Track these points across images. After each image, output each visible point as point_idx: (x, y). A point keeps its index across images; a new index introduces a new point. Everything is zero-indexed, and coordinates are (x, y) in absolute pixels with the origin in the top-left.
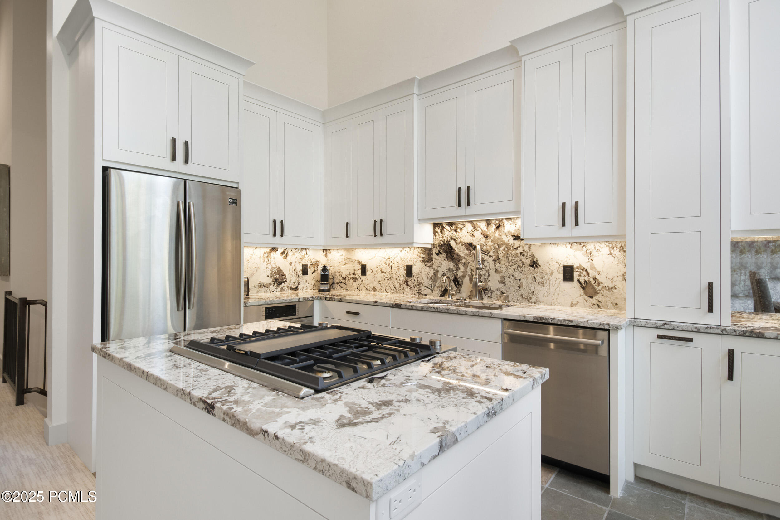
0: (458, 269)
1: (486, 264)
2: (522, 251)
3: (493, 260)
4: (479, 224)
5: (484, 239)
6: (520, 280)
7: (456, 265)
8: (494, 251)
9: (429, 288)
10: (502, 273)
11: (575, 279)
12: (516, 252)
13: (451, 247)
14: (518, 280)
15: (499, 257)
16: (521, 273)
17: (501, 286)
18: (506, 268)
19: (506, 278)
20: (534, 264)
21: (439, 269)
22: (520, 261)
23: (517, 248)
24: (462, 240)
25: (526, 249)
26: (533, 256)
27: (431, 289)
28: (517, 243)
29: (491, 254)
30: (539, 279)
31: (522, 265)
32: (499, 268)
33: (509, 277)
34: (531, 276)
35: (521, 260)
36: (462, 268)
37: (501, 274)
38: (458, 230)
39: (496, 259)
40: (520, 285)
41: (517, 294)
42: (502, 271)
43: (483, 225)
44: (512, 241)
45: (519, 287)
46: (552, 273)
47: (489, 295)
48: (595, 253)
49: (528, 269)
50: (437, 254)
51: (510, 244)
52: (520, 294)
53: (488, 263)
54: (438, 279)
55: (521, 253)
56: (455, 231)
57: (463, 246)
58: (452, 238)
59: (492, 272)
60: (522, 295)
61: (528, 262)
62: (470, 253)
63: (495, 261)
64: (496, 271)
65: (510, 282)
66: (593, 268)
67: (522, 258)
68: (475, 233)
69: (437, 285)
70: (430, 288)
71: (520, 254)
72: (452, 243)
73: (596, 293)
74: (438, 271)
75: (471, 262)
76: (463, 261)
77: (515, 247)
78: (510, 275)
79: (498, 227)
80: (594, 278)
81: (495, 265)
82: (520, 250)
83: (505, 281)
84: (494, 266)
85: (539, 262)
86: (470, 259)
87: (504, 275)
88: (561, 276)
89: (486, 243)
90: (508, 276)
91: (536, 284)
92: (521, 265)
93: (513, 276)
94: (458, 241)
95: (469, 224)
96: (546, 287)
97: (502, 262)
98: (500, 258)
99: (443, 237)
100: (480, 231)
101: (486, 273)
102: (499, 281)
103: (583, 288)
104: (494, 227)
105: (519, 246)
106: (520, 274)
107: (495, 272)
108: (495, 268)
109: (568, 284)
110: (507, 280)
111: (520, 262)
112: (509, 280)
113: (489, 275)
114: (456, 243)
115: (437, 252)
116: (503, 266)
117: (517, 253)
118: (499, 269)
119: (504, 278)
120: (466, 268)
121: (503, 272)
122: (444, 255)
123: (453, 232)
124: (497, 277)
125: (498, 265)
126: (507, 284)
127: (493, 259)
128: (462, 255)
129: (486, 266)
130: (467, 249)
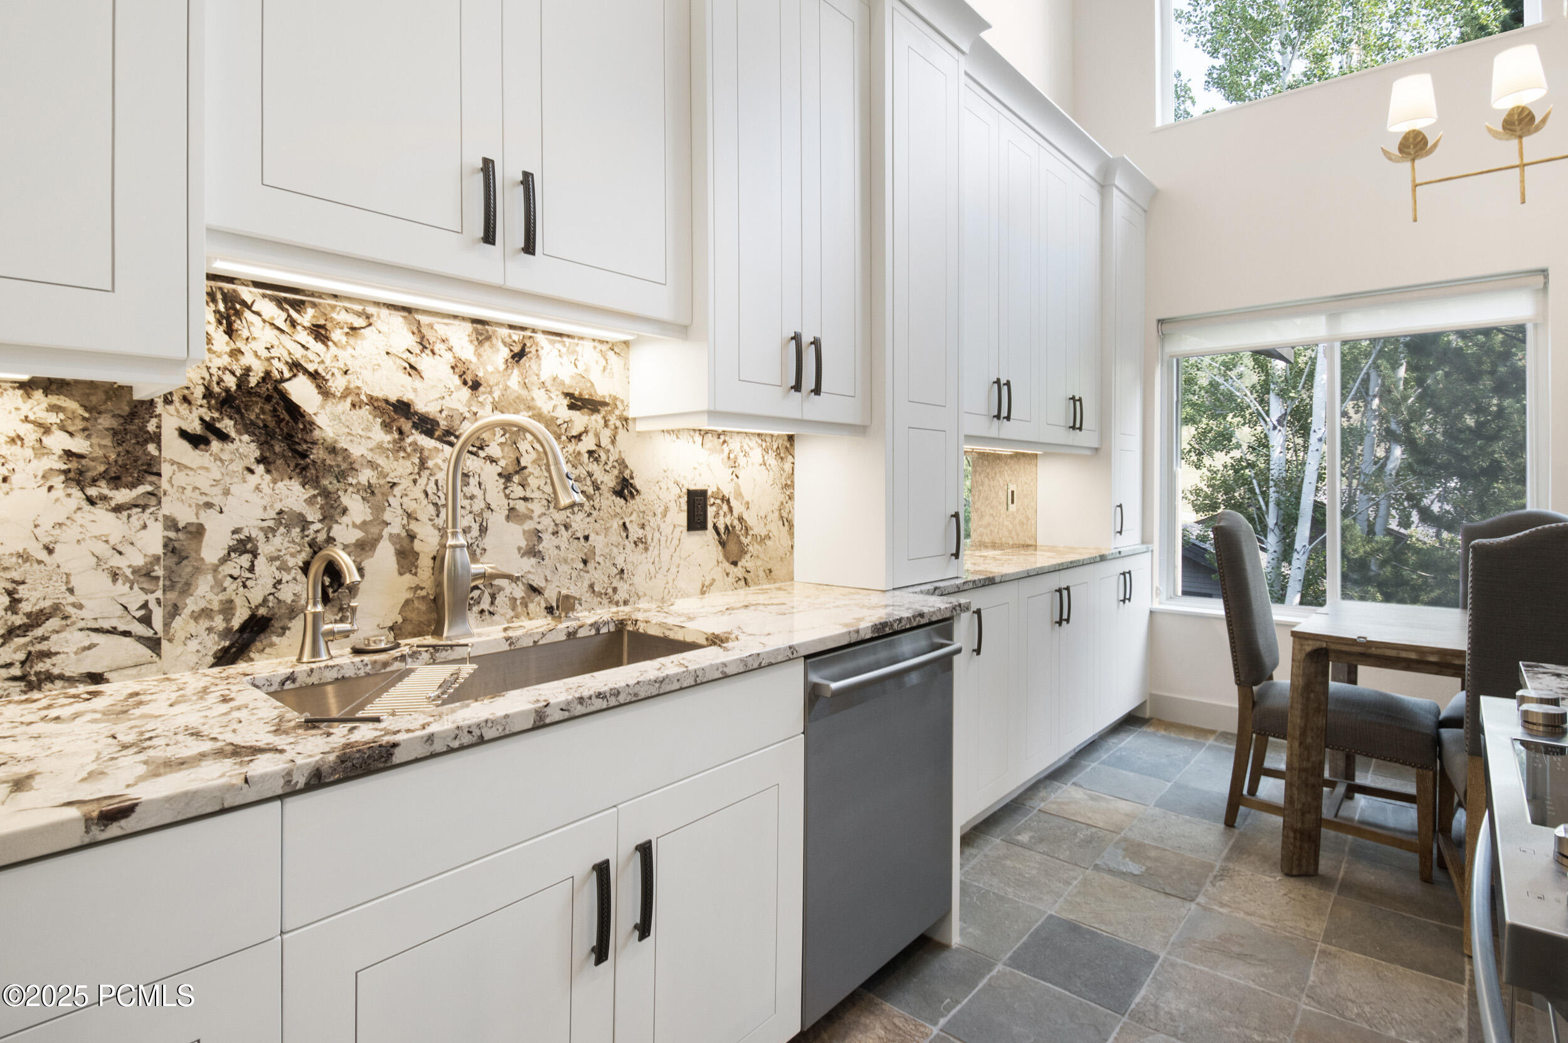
0: (332, 510)
1: (472, 489)
2: (594, 448)
3: (500, 475)
4: (442, 328)
5: (466, 392)
6: (586, 538)
7: (326, 494)
8: (503, 440)
9: (126, 634)
10: (531, 518)
11: (710, 525)
12: (578, 449)
13: (294, 410)
14: (582, 540)
15: (523, 464)
16: (590, 515)
17: (529, 563)
18: (545, 503)
19: (546, 537)
20: (625, 489)
21: (209, 519)
22: (588, 479)
23: (578, 437)
24: (359, 383)
25: (605, 442)
26: (622, 464)
27: (140, 639)
28: (580, 420)
29: (494, 450)
30: (635, 532)
31: (592, 492)
32: (522, 502)
33: (555, 533)
34: (616, 524)
35: (590, 475)
36: (357, 508)
37: (529, 525)
38: (337, 335)
39: (511, 469)
40: (586, 554)
41: (579, 584)
42: (532, 511)
43: (460, 337)
44: (563, 413)
45: (585, 562)
46: (665, 514)
47: (485, 604)
48: (742, 461)
49: (608, 501)
50: (196, 441)
51: (559, 422)
52: (586, 584)
53: (480, 484)
54: (198, 570)
55: (590, 453)
56: (319, 332)
57: (365, 412)
58: (296, 366)
59: (496, 520)
60: (592, 586)
61: (609, 481)
62: (399, 447)
63: (506, 477)
64: (512, 514)
65: (558, 547)
66: (739, 495)
67: (594, 467)
68: (424, 362)
69: (192, 604)
70: (140, 629)
71: (586, 455)
72: (300, 391)
73: (743, 552)
74: (197, 532)
75: (406, 483)
76: (365, 476)
77: (574, 433)
78: (556, 525)
79: (519, 356)
80: (741, 519)
81: (507, 491)
82: (588, 443)
83: (540, 548)
84: (502, 494)
85: (637, 482)
86: (400, 468)
87: (539, 527)
88: (683, 519)
89: (474, 409)
90: (550, 530)
91: (630, 546)
92: (590, 490)
93: (567, 527)
94: (337, 384)
95: (397, 320)
96: (653, 552)
97: (530, 480)
98: (525, 468)
99: (236, 353)
100: (448, 357)
101: (473, 524)
102: (519, 549)
103: (723, 544)
104: (505, 353)
105: (586, 431)
106: (588, 519)
107: (508, 518)
108: (506, 502)
109: (697, 537)
110: (547, 544)
111: (589, 482)
112: (555, 541)
113: (483, 530)
114: (325, 393)
115: (195, 427)
116: (537, 495)
117: (579, 453)
118: (521, 506)
119: (537, 534)
120: (378, 510)
121: (536, 515)
122: (246, 447)
123: (304, 337)
124: (513, 536)
125: (518, 492)
126: (547, 558)
127: (500, 470)
128: (357, 451)
129: (472, 497)
130: (387, 426)
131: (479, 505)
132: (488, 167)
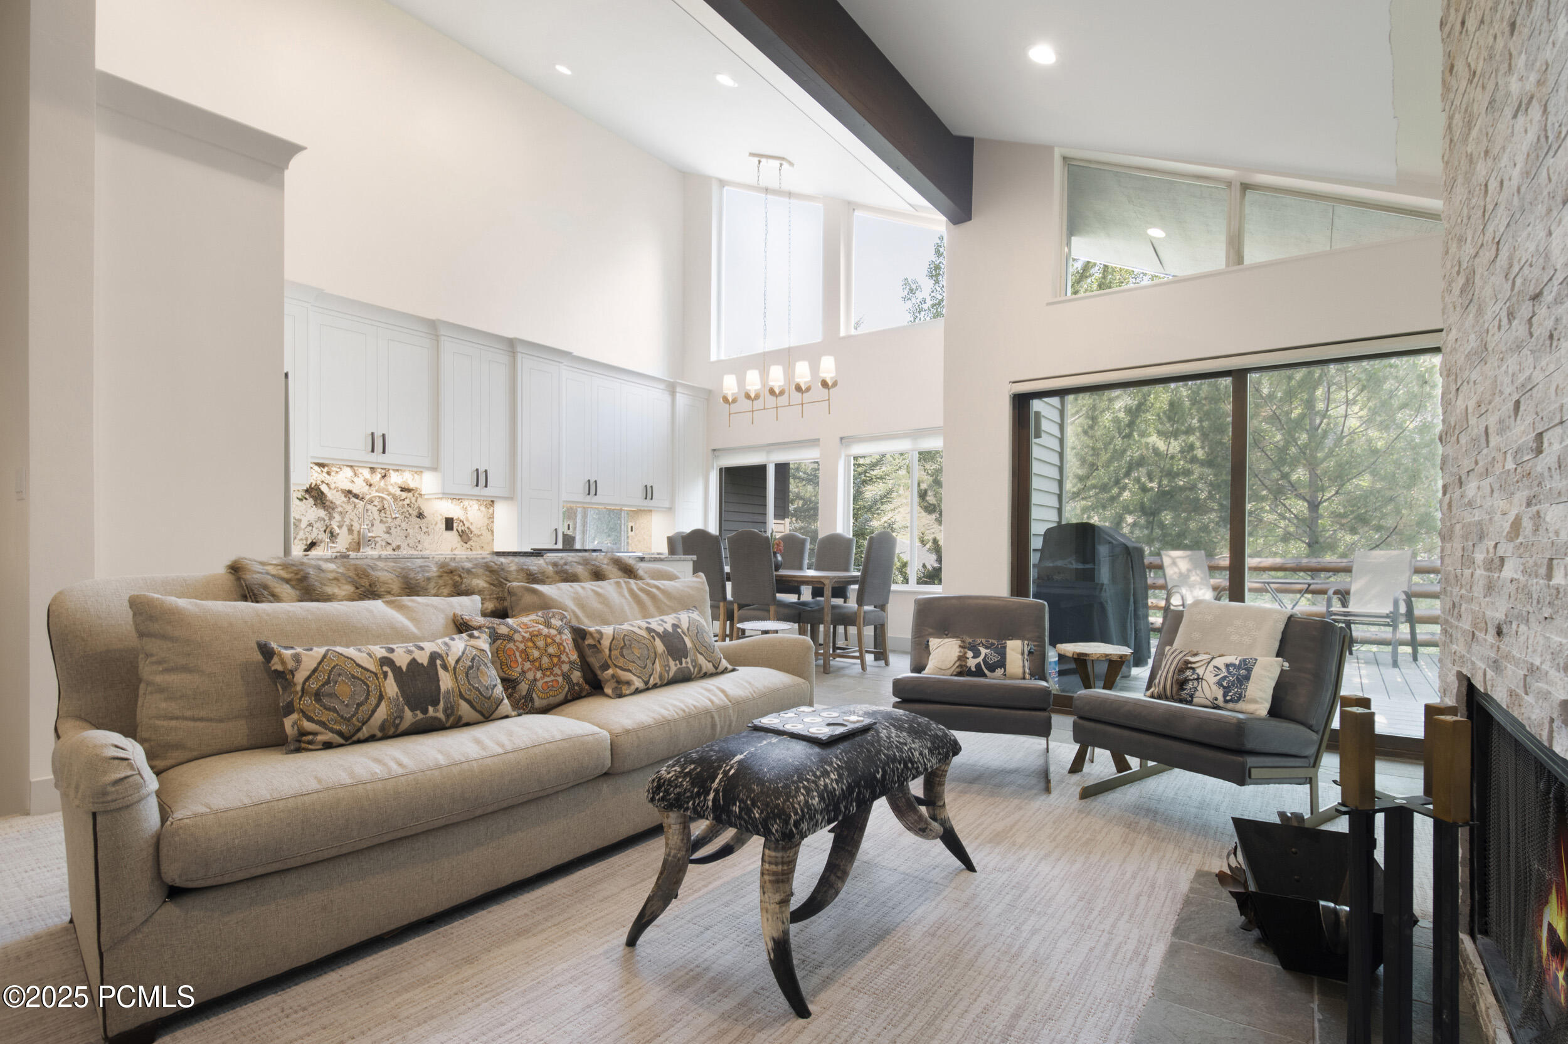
0: (331, 518)
1: (369, 513)
2: (409, 503)
4: (360, 470)
5: (368, 487)
6: (407, 530)
7: (330, 513)
8: (379, 501)
11: (455, 529)
12: (403, 503)
13: (322, 493)
14: (405, 530)
15: (385, 507)
16: (408, 523)
17: (386, 536)
18: (392, 519)
19: (393, 529)
20: (420, 516)
21: (303, 518)
23: (404, 500)
24: (338, 486)
25: (413, 501)
26: (419, 508)
28: (404, 495)
29: (376, 503)
30: (424, 529)
33: (396, 528)
34: (417, 526)
35: (408, 511)
36: (337, 517)
37: (387, 525)
38: (333, 474)
39: (381, 509)
40: (406, 535)
43: (366, 473)
44: (398, 492)
45: (406, 537)
46: (436, 524)
47: (373, 545)
48: (469, 508)
49: (415, 520)
50: (301, 500)
51: (397, 496)
53: (372, 513)
54: (300, 529)
55: (408, 505)
56: (329, 473)
57: (340, 493)
58: (323, 482)
59: (377, 522)
61: (415, 513)
62: (348, 502)
63: (380, 511)
64: (381, 521)
65: (397, 532)
66: (467, 520)
67: (409, 509)
68: (356, 479)
69: (299, 537)
71: (406, 505)
72: (324, 488)
73: (469, 539)
74: (300, 521)
75: (350, 511)
76: (340, 509)
77: (402, 499)
78: (396, 525)
79: (384, 477)
80: (468, 528)
81: (380, 515)
82: (407, 501)
83: (391, 532)
84: (378, 516)
85: (425, 514)
86: (349, 507)
87: (390, 526)
88: (444, 526)
89: (370, 492)
90: (394, 527)
91: (422, 534)
92: (408, 516)
93: (400, 526)
94: (333, 486)
95: (349, 469)
96: (431, 536)
98: (386, 509)
99: (310, 479)
100: (363, 478)
101: (370, 523)
102: (384, 531)
103: (461, 536)
104: (379, 476)
105: (406, 498)
108: (380, 518)
109: (449, 533)
110: (393, 531)
111: (407, 513)
112: (396, 530)
113: (373, 525)
114: (330, 488)
115: (300, 497)
116: (390, 516)
117: (404, 505)
118: (384, 519)
119: (390, 528)
120: (343, 518)
121: (389, 522)
122: (311, 501)
123: (326, 475)
124: (383, 527)
125: (383, 515)
126: (393, 535)
127: (378, 509)
128: (338, 503)
129: (369, 516)
130: (345, 496)
131: (371, 518)
132: (373, 434)
